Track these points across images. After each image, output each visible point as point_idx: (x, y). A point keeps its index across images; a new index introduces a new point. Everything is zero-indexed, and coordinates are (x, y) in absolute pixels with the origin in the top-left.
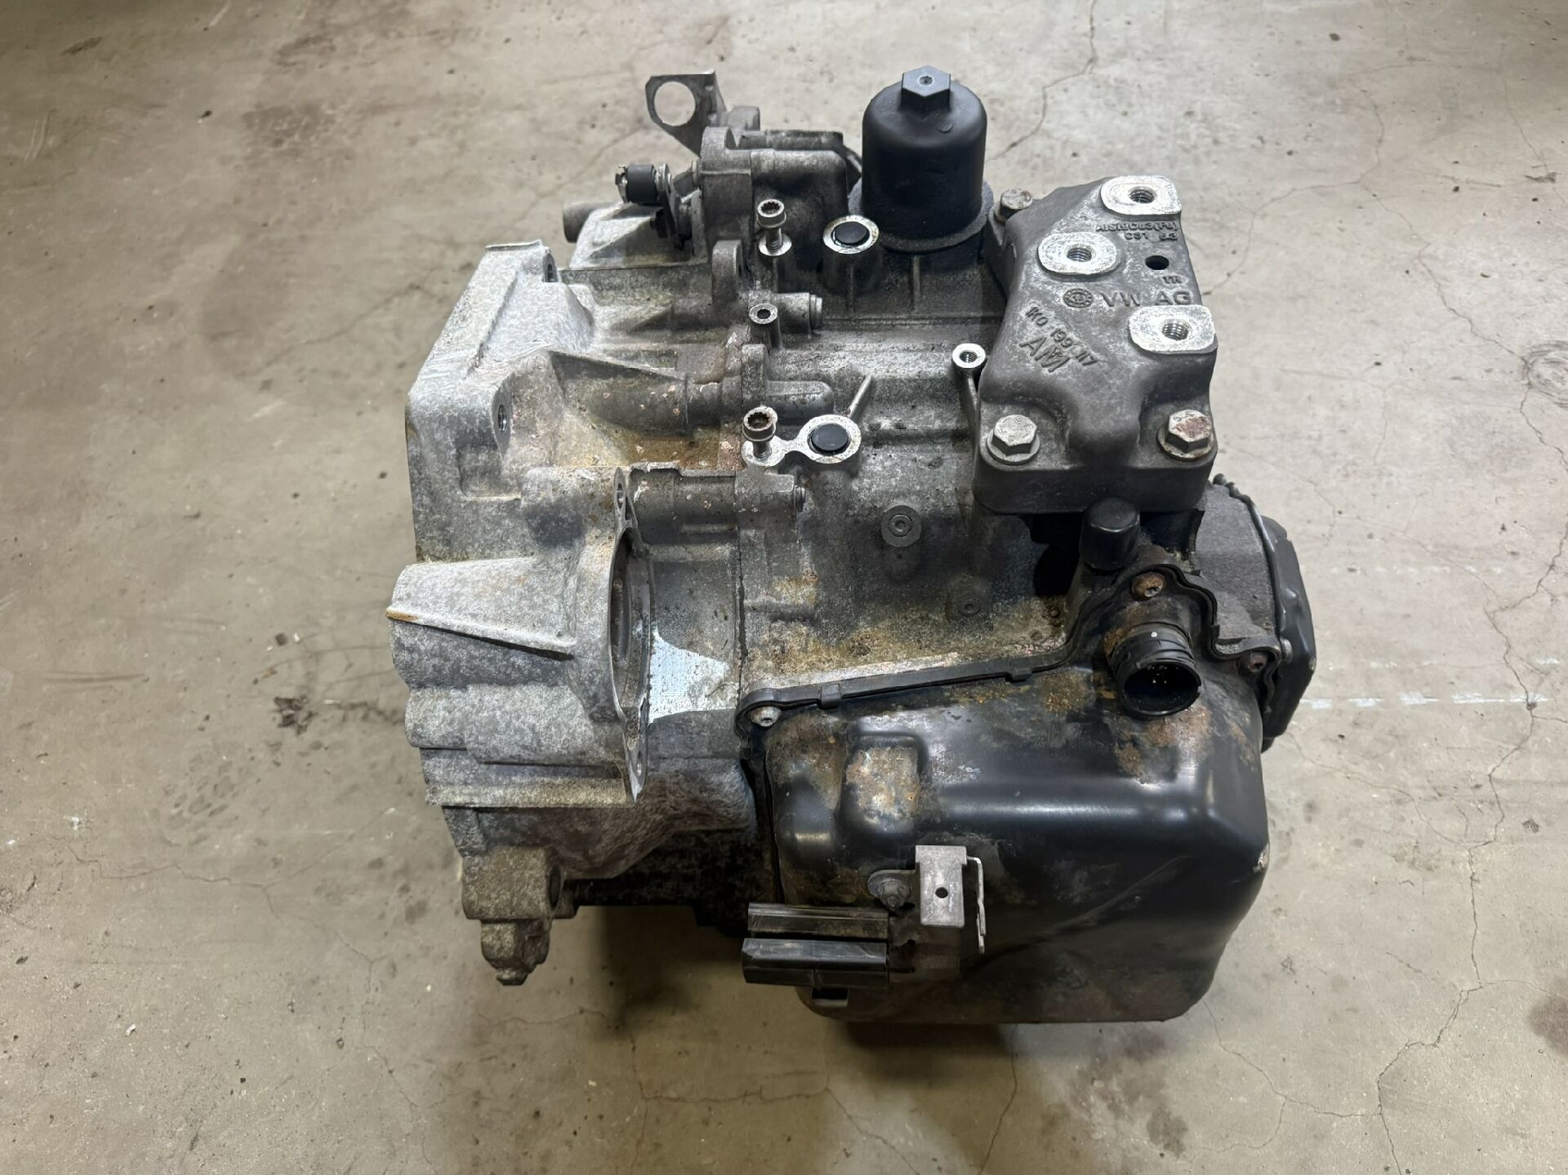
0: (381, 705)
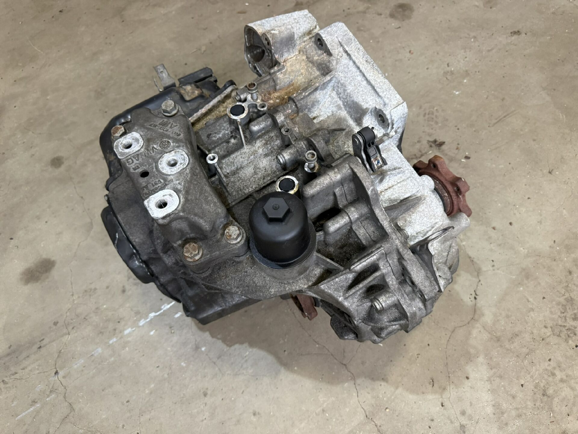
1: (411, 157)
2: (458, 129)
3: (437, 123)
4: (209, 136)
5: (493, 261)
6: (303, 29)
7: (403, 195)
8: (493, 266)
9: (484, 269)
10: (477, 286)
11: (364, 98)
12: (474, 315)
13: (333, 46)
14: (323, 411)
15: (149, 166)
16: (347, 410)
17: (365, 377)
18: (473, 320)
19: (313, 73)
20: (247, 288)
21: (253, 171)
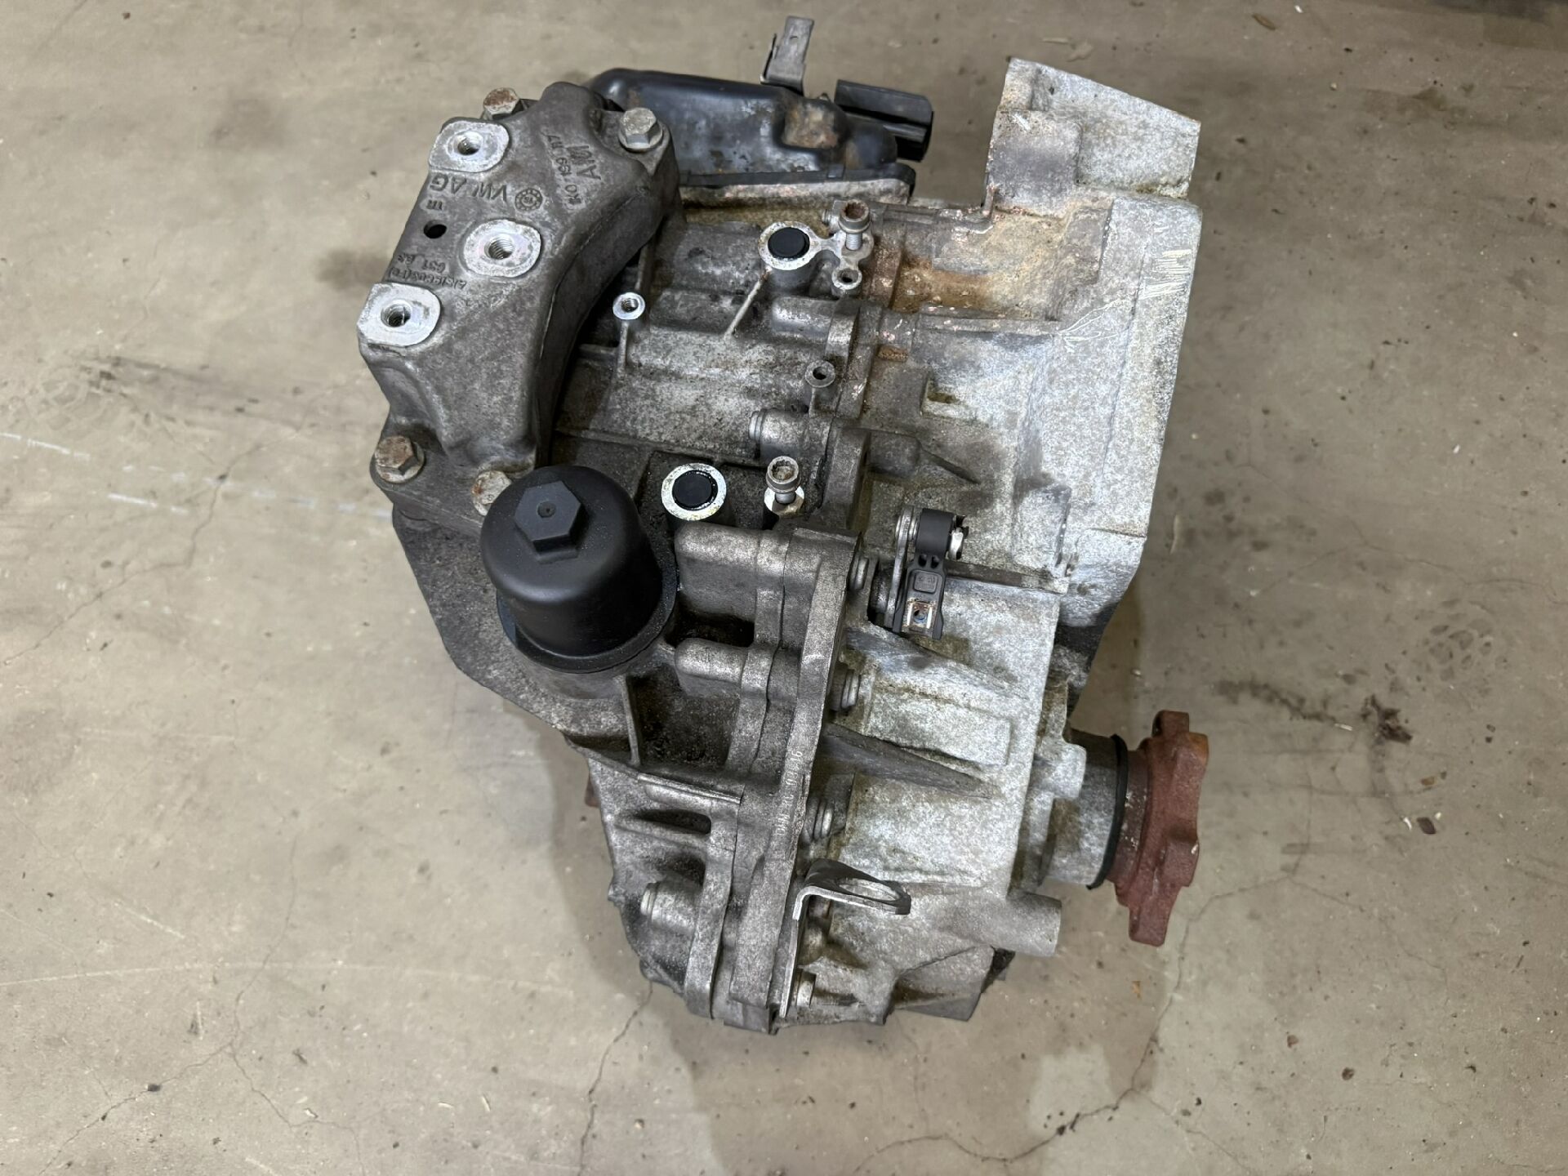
0: (1285, 713)
1: (1284, 696)
2: (1489, 740)
3: (1449, 674)
4: (696, 253)
5: (1199, 1102)
6: (1139, 167)
7: (943, 740)
8: (1186, 1113)
9: (1157, 1094)
10: (1097, 1111)
11: (1065, 444)
12: (1016, 1158)
13: (1118, 261)
14: (532, 995)
15: (459, 220)
16: (573, 1042)
17: (666, 1025)
18: (1001, 1165)
19: (1036, 291)
20: (457, 622)
21: (691, 402)
